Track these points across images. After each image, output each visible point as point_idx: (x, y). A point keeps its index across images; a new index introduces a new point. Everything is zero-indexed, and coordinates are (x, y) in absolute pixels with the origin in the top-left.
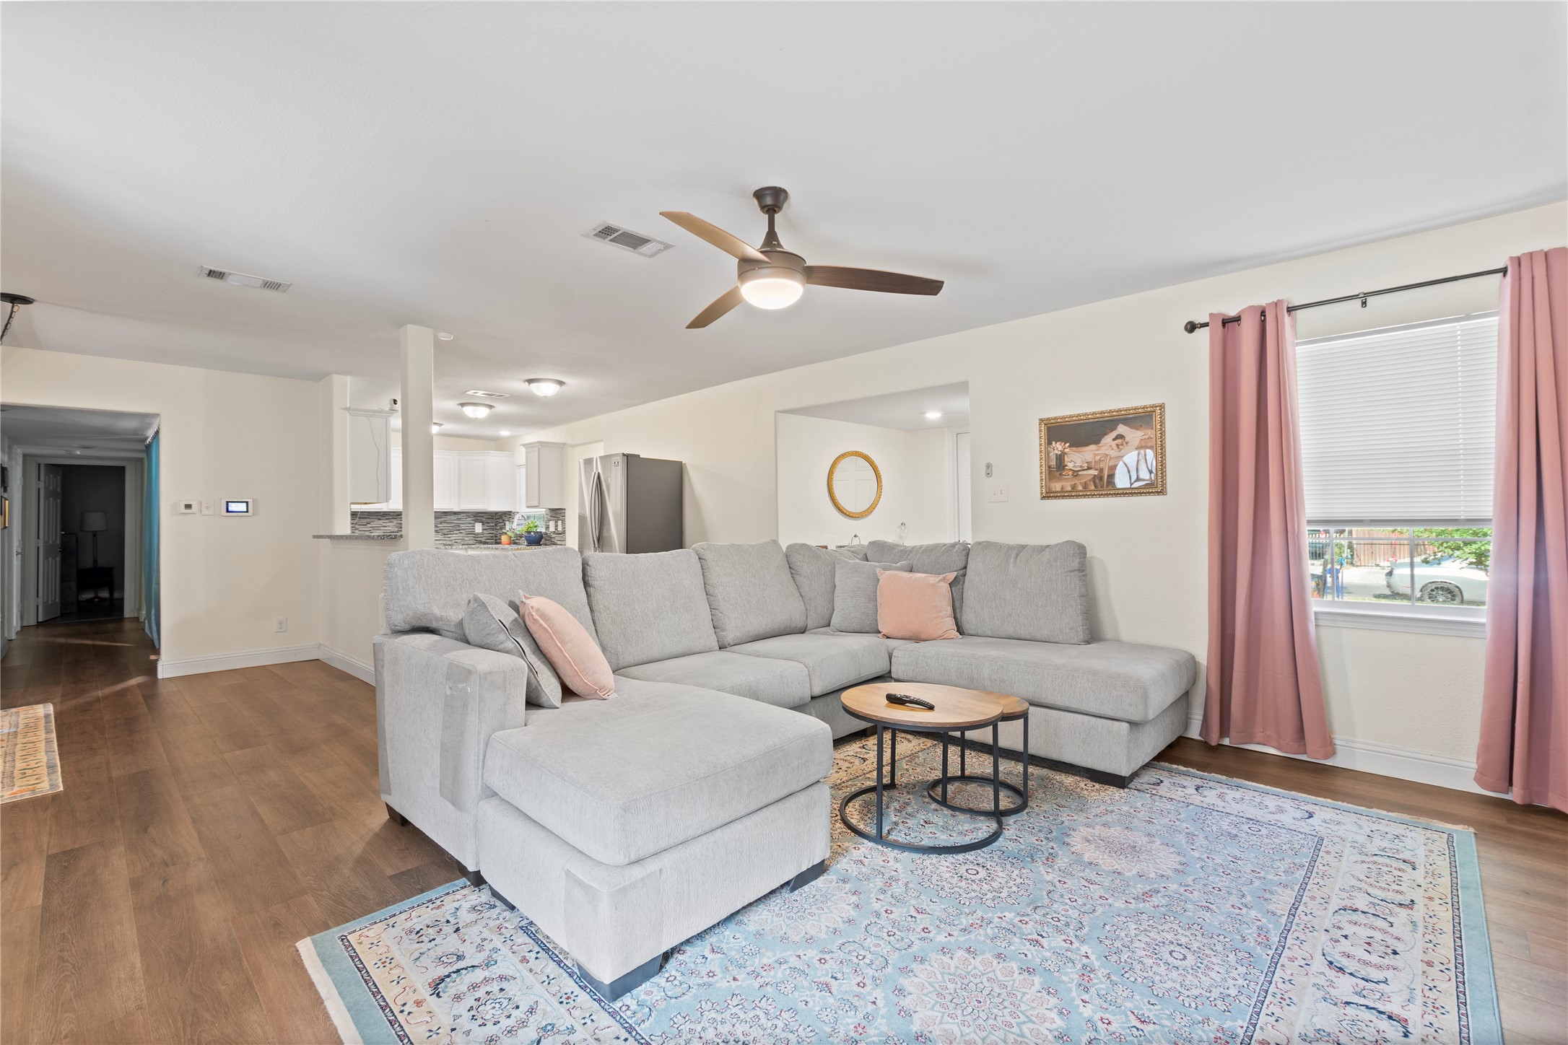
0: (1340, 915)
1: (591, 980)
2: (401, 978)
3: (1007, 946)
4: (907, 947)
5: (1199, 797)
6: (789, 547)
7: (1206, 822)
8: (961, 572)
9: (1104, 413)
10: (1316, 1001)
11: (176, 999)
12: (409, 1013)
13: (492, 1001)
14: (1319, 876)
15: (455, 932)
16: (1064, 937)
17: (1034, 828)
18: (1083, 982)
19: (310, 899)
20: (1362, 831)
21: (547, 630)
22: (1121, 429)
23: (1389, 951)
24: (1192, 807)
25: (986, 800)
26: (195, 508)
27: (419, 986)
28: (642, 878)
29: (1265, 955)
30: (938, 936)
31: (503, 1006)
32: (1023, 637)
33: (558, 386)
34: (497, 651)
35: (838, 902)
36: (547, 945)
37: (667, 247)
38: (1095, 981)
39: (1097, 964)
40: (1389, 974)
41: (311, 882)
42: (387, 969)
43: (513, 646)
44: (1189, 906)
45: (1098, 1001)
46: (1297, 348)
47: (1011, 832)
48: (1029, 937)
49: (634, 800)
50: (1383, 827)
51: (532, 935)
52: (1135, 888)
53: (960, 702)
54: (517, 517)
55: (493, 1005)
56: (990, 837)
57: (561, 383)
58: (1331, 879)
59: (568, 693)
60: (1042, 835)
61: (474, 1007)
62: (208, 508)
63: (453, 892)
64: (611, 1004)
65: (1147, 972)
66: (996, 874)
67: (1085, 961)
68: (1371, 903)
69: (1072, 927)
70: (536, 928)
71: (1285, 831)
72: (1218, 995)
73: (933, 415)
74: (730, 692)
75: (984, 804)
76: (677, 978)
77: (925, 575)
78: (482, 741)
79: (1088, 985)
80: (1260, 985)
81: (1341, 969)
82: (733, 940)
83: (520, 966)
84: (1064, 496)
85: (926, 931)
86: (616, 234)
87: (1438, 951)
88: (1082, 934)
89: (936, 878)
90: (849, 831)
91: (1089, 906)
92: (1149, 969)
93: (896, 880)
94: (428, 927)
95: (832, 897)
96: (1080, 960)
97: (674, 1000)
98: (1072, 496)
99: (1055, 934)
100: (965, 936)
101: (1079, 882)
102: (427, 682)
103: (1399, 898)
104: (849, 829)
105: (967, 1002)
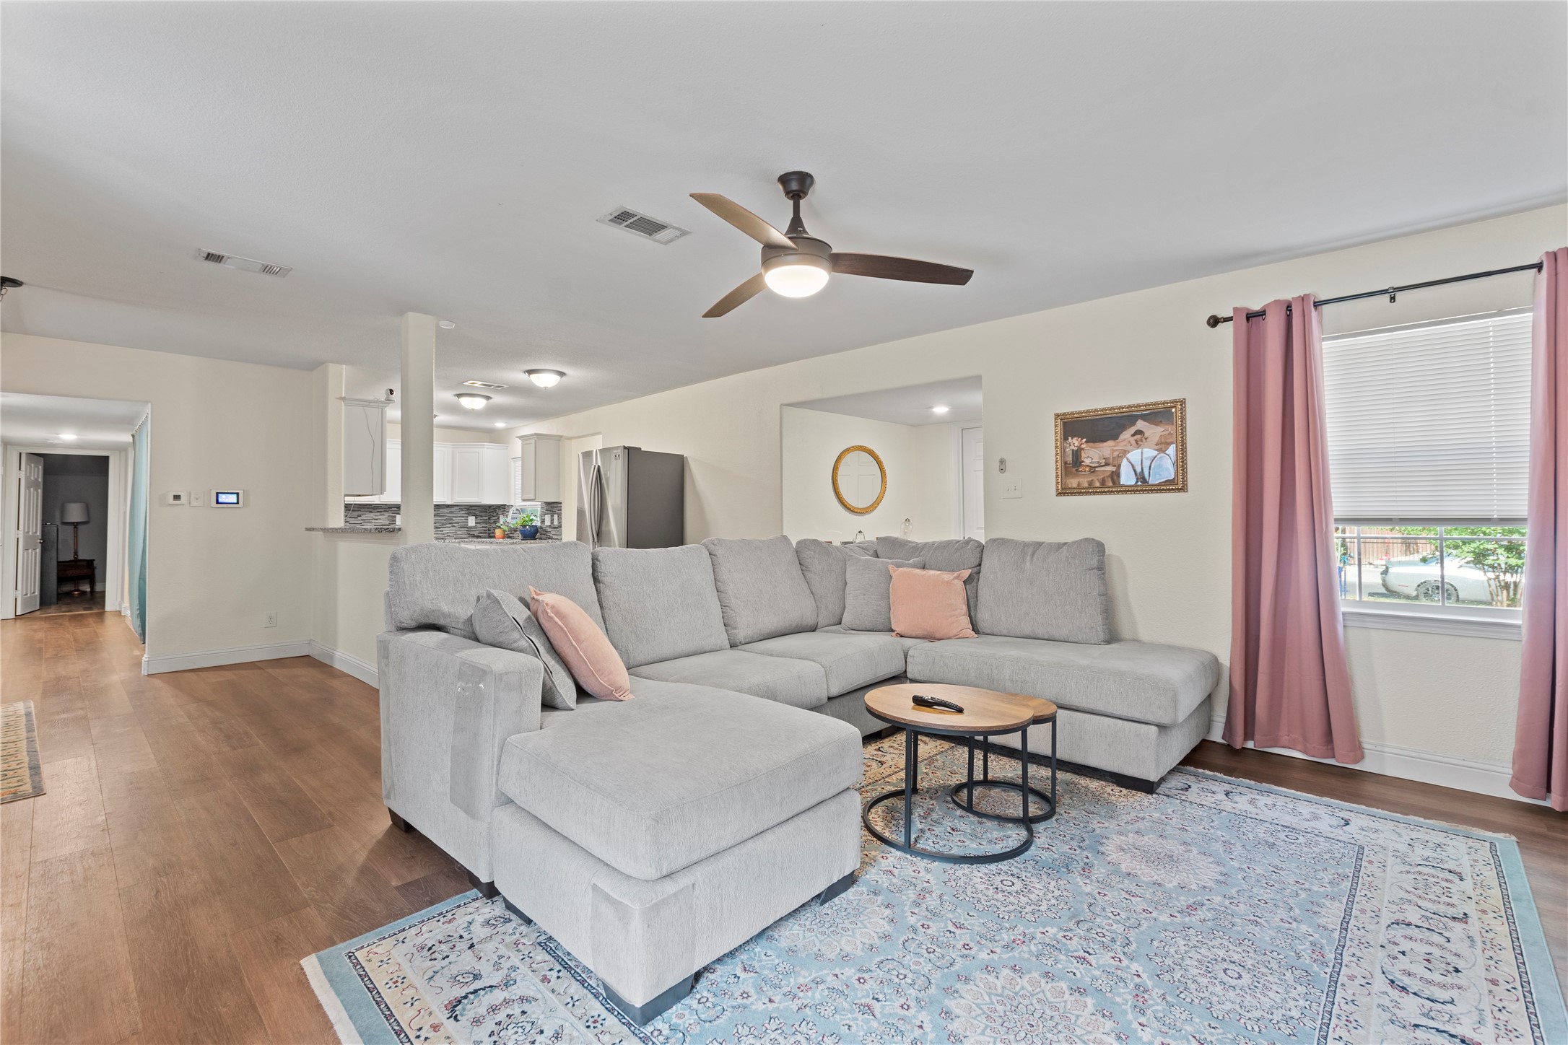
0: (1394, 929)
1: (619, 1002)
2: (414, 999)
3: (1053, 964)
4: (949, 965)
5: (1230, 803)
6: (799, 543)
7: (1241, 830)
8: (976, 569)
9: (1123, 408)
10: (1383, 1024)
11: (174, 1023)
12: (426, 1039)
13: (514, 1025)
14: (1365, 888)
15: (469, 948)
16: (1112, 954)
17: (1065, 836)
18: (1137, 1004)
19: (312, 911)
20: (1402, 840)
21: (562, 628)
22: (1140, 425)
23: (1451, 969)
24: (1224, 813)
25: (1012, 806)
26: (183, 499)
27: (434, 1008)
28: (675, 894)
29: (1324, 974)
30: (980, 953)
31: (526, 1031)
32: (1040, 636)
33: (559, 377)
34: (510, 650)
35: (871, 916)
36: (569, 962)
37: (684, 233)
38: (1151, 1002)
39: (1149, 984)
40: (1454, 993)
41: (313, 893)
42: (400, 989)
43: (527, 645)
44: (1237, 920)
45: (1156, 1025)
46: (1323, 343)
47: (1043, 839)
48: (1075, 954)
49: (667, 810)
50: (1422, 835)
51: (551, 952)
52: (1178, 900)
53: (988, 704)
54: (511, 510)
55: (516, 1029)
56: (1022, 846)
57: (562, 374)
58: (1379, 891)
59: (582, 694)
60: (1075, 844)
61: (495, 1032)
62: (197, 499)
63: (465, 904)
64: (641, 1029)
65: (1203, 992)
66: (1032, 885)
67: (1137, 980)
68: (1423, 916)
69: (1118, 943)
70: (556, 944)
71: (1323, 839)
72: (1280, 1017)
73: (941, 410)
74: (747, 693)
75: (1011, 811)
76: (710, 999)
77: (939, 572)
78: (496, 745)
79: (1143, 1007)
80: (1322, 1006)
81: (1404, 989)
82: (764, 957)
83: (541, 986)
84: (1081, 493)
85: (966, 947)
86: (632, 220)
87: (1500, 968)
88: (1130, 950)
89: (971, 890)
90: (875, 839)
91: (1133, 920)
92: (1205, 989)
93: (929, 892)
94: (440, 942)
95: (864, 910)
96: (1132, 980)
97: (708, 1024)
98: (1088, 492)
99: (1102, 951)
100: (1008, 953)
101: (1119, 895)
102: (436, 682)
103: (1451, 911)
104: (874, 837)
105: (1019, 1026)
